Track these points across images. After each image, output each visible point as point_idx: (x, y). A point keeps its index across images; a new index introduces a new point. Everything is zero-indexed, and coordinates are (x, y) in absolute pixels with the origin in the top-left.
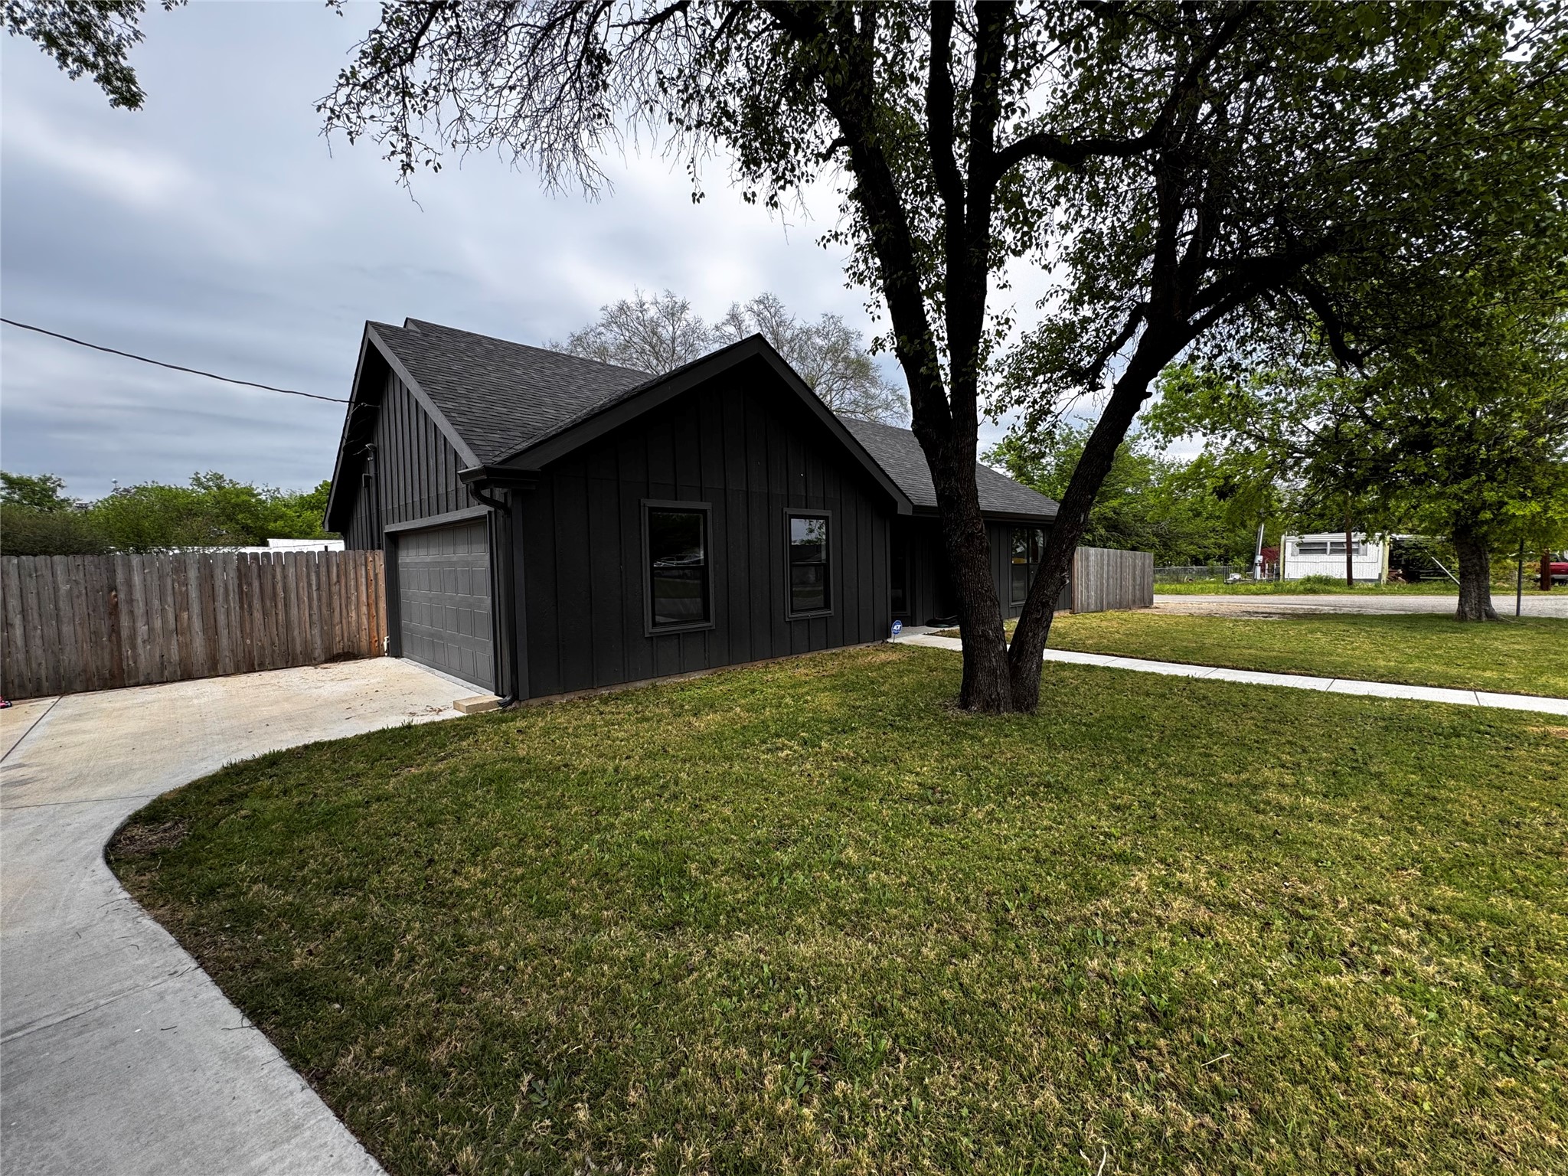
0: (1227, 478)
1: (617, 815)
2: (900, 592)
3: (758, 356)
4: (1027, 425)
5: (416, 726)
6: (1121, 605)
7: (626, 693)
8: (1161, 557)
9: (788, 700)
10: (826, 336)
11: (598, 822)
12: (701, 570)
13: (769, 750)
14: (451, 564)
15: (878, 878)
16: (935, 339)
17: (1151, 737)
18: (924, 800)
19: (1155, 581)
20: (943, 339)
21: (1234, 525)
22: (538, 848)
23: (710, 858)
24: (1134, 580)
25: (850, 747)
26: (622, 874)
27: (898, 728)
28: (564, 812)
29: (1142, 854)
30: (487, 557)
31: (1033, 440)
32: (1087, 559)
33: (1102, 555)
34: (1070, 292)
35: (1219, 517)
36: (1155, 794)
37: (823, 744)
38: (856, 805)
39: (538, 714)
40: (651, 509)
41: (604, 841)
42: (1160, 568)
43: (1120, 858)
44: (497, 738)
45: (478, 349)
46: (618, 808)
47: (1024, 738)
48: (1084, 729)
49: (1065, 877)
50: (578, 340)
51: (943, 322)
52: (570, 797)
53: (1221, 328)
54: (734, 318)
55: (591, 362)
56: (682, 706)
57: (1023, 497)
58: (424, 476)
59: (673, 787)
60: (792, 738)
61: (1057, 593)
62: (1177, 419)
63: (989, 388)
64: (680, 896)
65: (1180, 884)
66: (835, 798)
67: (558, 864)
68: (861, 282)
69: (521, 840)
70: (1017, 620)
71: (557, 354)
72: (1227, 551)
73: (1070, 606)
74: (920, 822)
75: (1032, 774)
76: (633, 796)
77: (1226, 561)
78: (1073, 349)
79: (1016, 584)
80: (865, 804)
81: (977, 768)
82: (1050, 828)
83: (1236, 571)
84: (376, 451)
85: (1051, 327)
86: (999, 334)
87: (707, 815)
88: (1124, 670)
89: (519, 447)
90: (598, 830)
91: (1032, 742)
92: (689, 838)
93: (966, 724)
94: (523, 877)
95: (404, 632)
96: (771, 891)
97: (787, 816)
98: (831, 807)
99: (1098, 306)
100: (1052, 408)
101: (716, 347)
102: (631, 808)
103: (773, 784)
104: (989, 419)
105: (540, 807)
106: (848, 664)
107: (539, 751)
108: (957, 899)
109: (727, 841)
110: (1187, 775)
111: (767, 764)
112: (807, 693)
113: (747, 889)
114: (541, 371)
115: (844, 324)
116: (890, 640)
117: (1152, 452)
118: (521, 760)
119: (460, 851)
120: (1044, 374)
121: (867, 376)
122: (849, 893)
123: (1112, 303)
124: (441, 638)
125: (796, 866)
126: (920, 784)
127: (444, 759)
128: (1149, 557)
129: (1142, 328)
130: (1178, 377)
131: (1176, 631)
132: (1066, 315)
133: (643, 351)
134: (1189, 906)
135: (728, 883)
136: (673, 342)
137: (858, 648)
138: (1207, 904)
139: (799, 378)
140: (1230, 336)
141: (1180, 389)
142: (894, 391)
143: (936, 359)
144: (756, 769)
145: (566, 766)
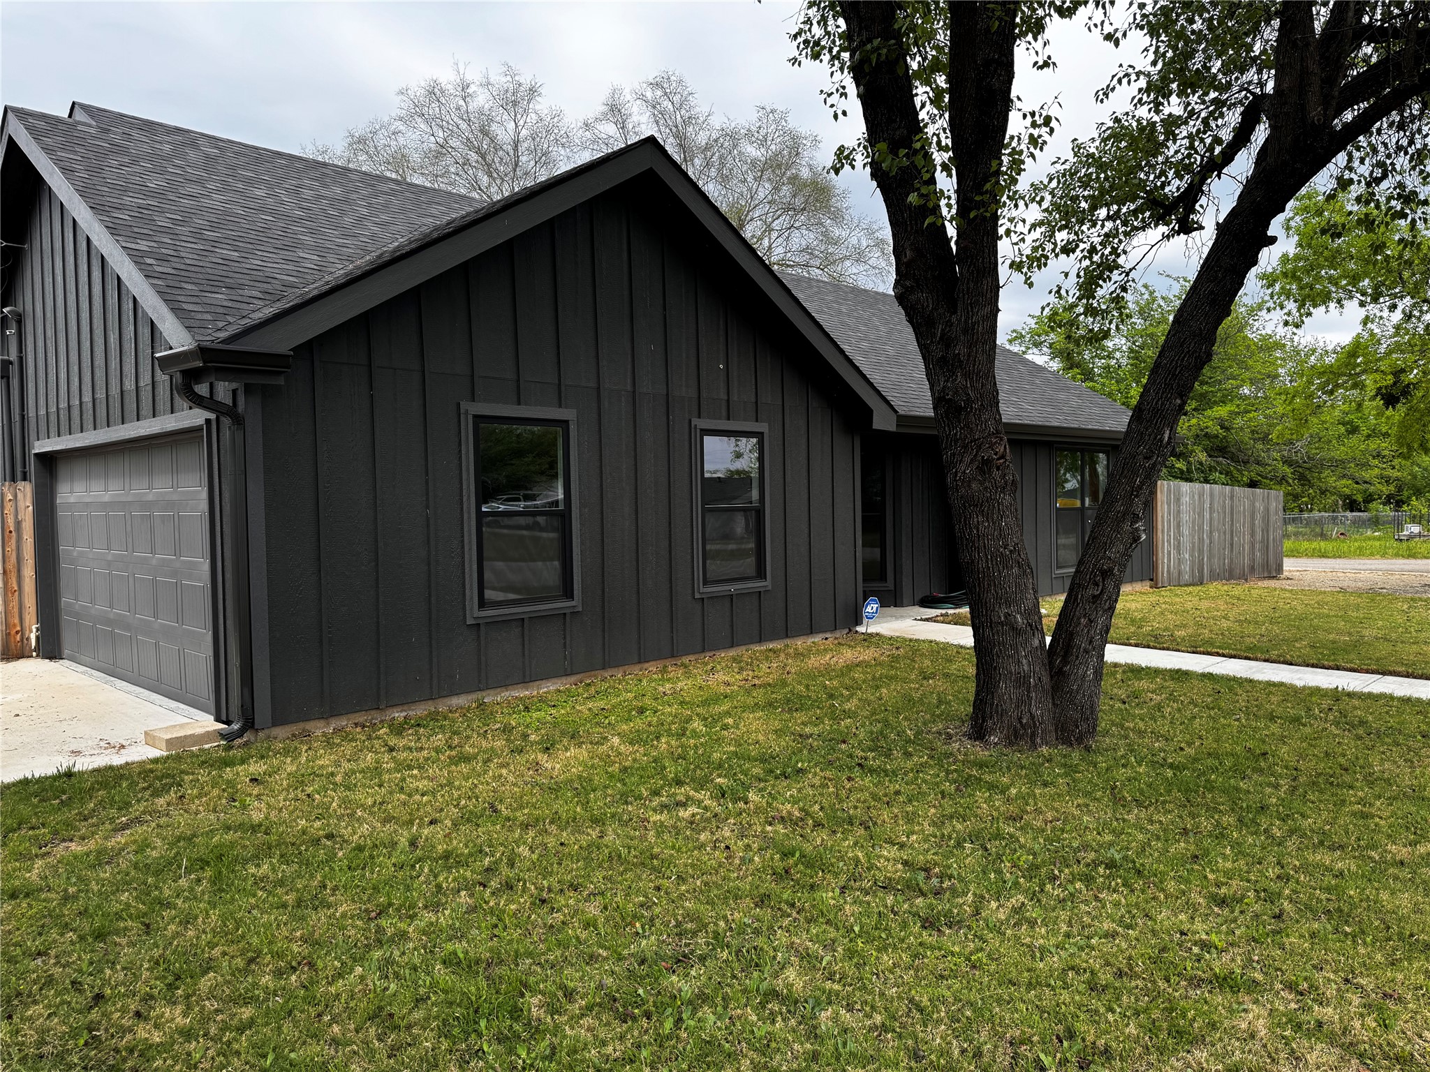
0: (1398, 373)
1: (412, 917)
2: (877, 551)
3: (650, 174)
4: (1081, 287)
5: (81, 773)
6: (1230, 575)
7: (434, 716)
8: (1296, 497)
9: (697, 725)
10: (763, 142)
11: (380, 929)
12: (561, 517)
13: (664, 807)
14: (146, 505)
15: (835, 1018)
16: (934, 149)
17: (1276, 787)
18: (912, 889)
19: (1286, 536)
20: (946, 149)
21: (1410, 448)
22: (278, 974)
23: (563, 987)
24: (1253, 534)
25: (795, 801)
26: (418, 1015)
27: (872, 771)
28: (323, 914)
29: (1259, 976)
30: (204, 494)
31: (1091, 311)
32: (1178, 500)
33: (1201, 495)
34: (1148, 75)
35: (1386, 435)
36: (1283, 878)
37: (752, 796)
38: (803, 898)
39: (286, 752)
40: (477, 418)
41: (389, 962)
42: (1296, 514)
43: (1225, 982)
44: (215, 792)
45: (192, 154)
46: (412, 906)
47: (1073, 790)
48: (1169, 773)
49: (1137, 1014)
50: (360, 143)
51: (943, 122)
52: (335, 889)
53: (1386, 134)
54: (615, 110)
55: (382, 179)
56: (525, 736)
57: (1075, 402)
58: (100, 361)
59: (505, 871)
60: (701, 785)
61: (1127, 555)
62: (1318, 278)
63: (1020, 227)
64: (512, 1051)
65: (1320, 1024)
66: (769, 885)
67: (311, 1000)
68: (816, 56)
69: (251, 961)
70: (1063, 597)
71: (324, 165)
72: (1400, 489)
73: (1150, 575)
74: (904, 925)
75: (1086, 847)
76: (439, 887)
77: (1399, 504)
78: (1153, 167)
79: (1062, 541)
80: (817, 895)
81: (998, 836)
82: (1114, 935)
83: (1415, 519)
84: (20, 320)
85: (1117, 132)
86: (1033, 141)
87: (559, 916)
88: (1234, 679)
89: (258, 316)
90: (380, 943)
91: (1087, 794)
92: (529, 954)
93: (981, 765)
94: (251, 1023)
95: (65, 617)
96: (660, 1040)
97: (689, 916)
98: (763, 900)
99: (1194, 99)
100: (1121, 260)
101: (585, 157)
102: (435, 907)
103: (667, 862)
104: (1018, 278)
105: (284, 906)
106: (793, 666)
107: (285, 814)
108: (963, 1051)
109: (593, 958)
110: (1332, 848)
111: (660, 828)
112: (728, 714)
113: (622, 1038)
114: (296, 191)
115: (793, 123)
116: (861, 629)
117: (1281, 331)
118: (255, 828)
119: (147, 980)
120: (1108, 205)
121: (828, 207)
122: (787, 1043)
123: (1213, 95)
124: (127, 627)
125: (702, 998)
126: (905, 863)
127: (125, 827)
128: (1273, 498)
129: (1261, 134)
130: (1319, 213)
131: (1319, 616)
132: (1143, 112)
133: (467, 162)
134: (1333, 1059)
135: (589, 1029)
136: (516, 149)
137: (810, 640)
138: (1361, 1056)
139: (716, 209)
140: (1399, 148)
141: (1324, 232)
142: (870, 232)
143: (933, 181)
144: (643, 838)
145: (330, 836)
